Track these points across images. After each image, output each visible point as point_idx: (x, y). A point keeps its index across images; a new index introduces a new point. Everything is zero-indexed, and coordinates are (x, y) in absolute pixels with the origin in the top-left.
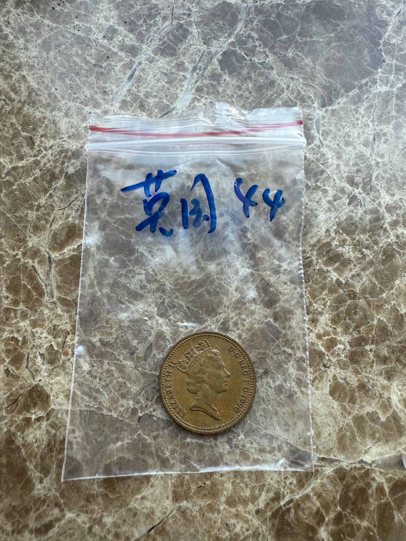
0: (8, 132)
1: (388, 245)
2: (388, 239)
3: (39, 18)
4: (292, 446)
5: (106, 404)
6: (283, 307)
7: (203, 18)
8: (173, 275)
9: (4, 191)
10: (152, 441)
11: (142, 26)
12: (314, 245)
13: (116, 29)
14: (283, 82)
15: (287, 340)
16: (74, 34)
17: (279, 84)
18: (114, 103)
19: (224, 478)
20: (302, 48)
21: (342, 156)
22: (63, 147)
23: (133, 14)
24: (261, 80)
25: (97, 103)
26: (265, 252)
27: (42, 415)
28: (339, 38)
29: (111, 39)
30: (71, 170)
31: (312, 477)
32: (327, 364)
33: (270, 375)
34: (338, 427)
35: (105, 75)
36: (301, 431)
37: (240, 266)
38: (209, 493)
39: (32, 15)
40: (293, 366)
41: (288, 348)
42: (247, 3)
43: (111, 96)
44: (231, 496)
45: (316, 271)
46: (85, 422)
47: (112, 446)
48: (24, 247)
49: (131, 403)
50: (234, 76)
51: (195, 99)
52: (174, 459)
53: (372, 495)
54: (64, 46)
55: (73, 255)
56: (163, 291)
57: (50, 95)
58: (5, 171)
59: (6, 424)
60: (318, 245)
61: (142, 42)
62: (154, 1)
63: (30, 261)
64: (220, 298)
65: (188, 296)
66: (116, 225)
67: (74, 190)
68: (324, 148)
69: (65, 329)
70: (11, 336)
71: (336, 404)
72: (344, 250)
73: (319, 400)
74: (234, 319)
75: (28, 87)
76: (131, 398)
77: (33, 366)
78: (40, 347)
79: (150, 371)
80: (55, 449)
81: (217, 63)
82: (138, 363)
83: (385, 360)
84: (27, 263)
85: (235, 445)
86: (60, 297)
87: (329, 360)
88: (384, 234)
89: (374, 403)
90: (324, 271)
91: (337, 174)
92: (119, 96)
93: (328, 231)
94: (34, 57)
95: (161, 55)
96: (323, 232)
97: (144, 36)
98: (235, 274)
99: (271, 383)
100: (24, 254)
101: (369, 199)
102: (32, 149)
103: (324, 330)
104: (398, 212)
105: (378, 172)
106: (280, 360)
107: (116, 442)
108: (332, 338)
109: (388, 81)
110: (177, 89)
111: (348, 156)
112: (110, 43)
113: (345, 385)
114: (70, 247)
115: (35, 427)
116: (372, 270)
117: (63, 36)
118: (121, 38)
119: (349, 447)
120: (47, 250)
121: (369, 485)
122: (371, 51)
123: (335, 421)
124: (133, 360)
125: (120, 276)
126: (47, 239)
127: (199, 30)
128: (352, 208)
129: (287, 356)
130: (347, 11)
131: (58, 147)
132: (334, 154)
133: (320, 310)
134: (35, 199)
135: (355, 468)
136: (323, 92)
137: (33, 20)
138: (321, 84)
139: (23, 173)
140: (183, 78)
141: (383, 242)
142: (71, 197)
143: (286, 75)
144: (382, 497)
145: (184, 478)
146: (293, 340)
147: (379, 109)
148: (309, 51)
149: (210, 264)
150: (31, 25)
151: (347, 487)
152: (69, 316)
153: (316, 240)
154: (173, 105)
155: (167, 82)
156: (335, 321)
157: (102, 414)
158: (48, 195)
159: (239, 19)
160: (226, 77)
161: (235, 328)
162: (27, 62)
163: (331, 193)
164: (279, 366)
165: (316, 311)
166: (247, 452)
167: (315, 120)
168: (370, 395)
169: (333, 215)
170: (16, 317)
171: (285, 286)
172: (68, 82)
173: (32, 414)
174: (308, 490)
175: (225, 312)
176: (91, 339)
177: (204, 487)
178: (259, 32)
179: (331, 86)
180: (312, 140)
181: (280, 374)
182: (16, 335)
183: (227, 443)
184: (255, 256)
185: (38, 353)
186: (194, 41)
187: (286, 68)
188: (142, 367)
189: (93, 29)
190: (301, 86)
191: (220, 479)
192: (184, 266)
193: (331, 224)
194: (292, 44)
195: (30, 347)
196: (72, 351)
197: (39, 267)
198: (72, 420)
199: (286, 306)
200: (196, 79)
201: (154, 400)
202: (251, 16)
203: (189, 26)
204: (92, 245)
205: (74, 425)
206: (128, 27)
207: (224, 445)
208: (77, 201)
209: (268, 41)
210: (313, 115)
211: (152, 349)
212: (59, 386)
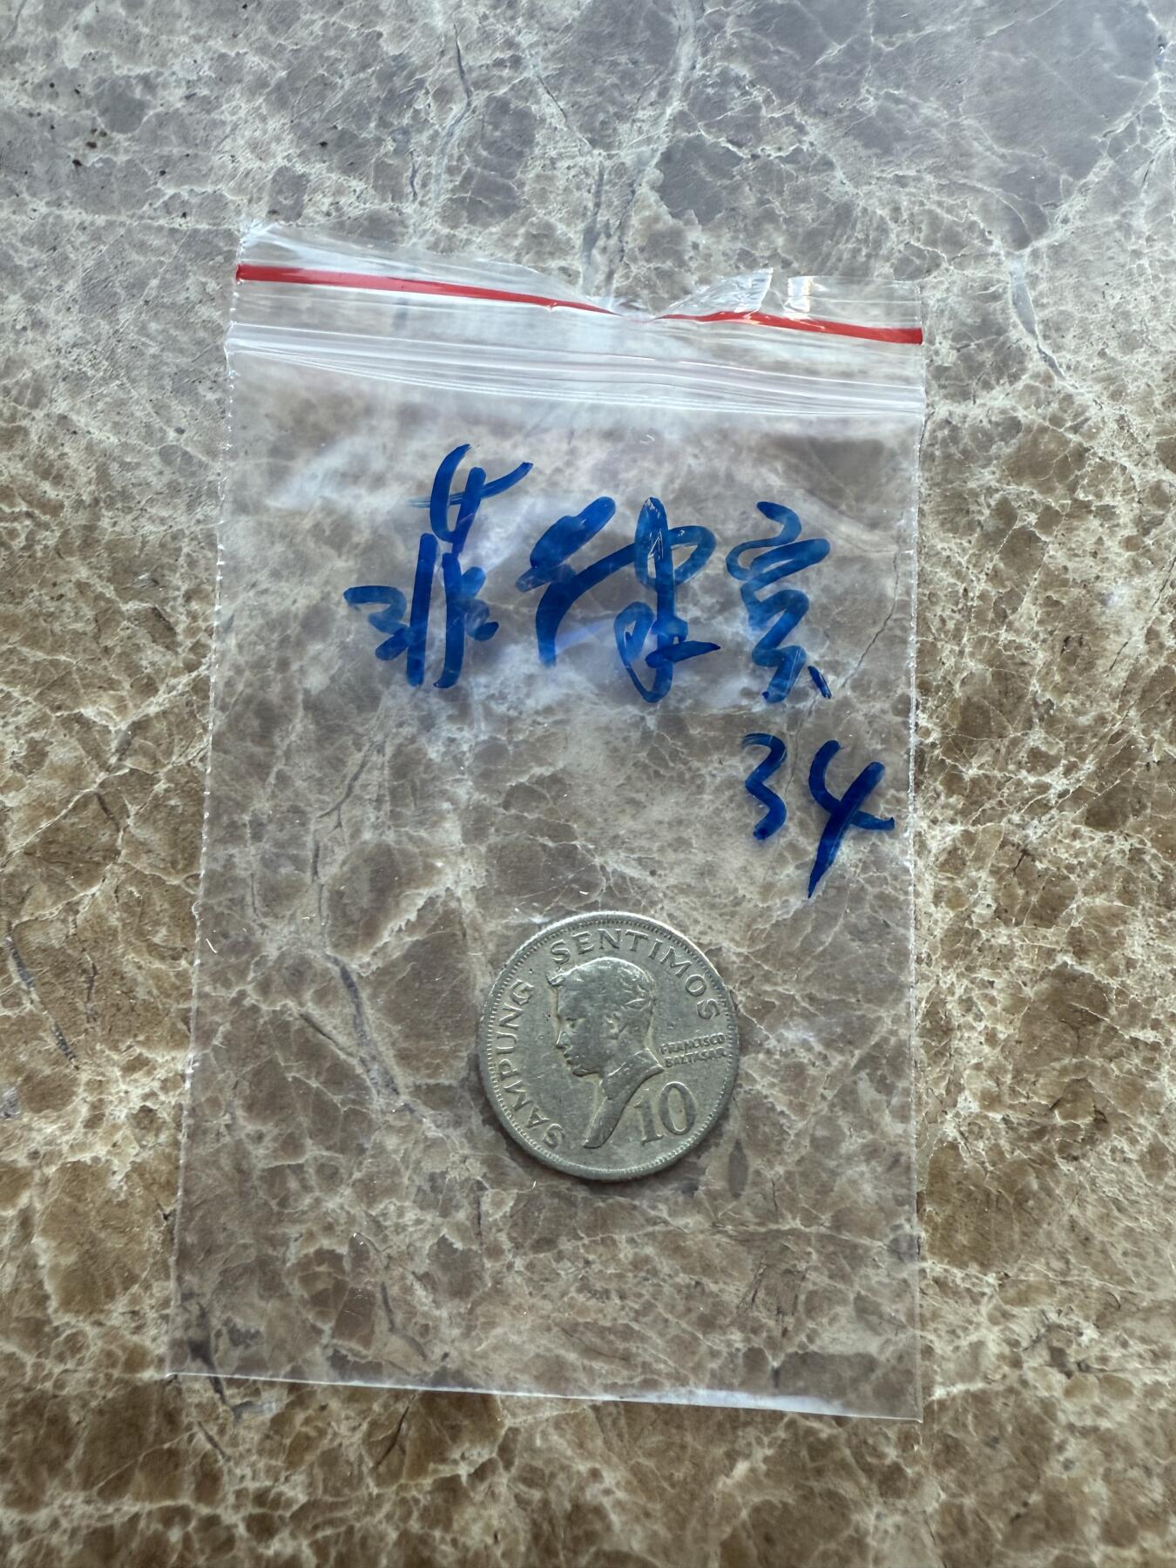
0: (77, 616)
3: (43, 209)
6: (1090, 911)
7: (562, 59)
8: (733, 914)
9: (133, 809)
10: (837, 1431)
11: (379, 141)
12: (1126, 692)
13: (303, 175)
14: (874, 201)
15: (1134, 1005)
16: (173, 231)
17: (865, 210)
19: (1076, 1472)
20: (900, 72)
21: (1125, 387)
22: (265, 613)
23: (338, 109)
24: (807, 214)
26: (985, 759)
27: (486, 1457)
29: (295, 213)
30: (317, 680)
33: (1114, 1125)
37: (924, 824)
38: (1048, 1526)
39: (20, 207)
41: (1144, 1027)
44: (1114, 1515)
45: (1155, 769)
46: (620, 1436)
47: (723, 1484)
48: (257, 964)
49: (736, 1337)
50: (719, 226)
52: (915, 1460)
54: (154, 283)
55: (415, 944)
57: (166, 455)
58: (114, 745)
59: (389, 1517)
60: (1138, 687)
61: (398, 195)
62: (390, 48)
63: (291, 1003)
64: (895, 939)
65: (799, 962)
66: (513, 811)
67: (349, 740)
68: (1063, 378)
69: (467, 1180)
70: (311, 1250)
74: (959, 991)
75: (90, 448)
76: (732, 1323)
77: (409, 1319)
78: (411, 1256)
79: (759, 1224)
80: (559, 1546)
81: (653, 197)
82: (716, 1210)
84: (282, 1012)
85: (1079, 1364)
86: (418, 1088)
91: (1125, 448)
93: (1151, 635)
94: (74, 345)
95: (470, 222)
96: (1138, 643)
97: (400, 174)
98: (919, 854)
99: (1126, 1148)
100: (264, 987)
102: (171, 646)
106: (1129, 1072)
107: (732, 1467)
111: (1142, 383)
112: (299, 227)
114: (399, 922)
115: (478, 1498)
117: (142, 247)
118: (328, 201)
120: (329, 951)
122: (1113, 20)
124: (697, 1206)
126: (317, 920)
127: (561, 104)
129: (1149, 1054)
131: (250, 616)
132: (1098, 387)
134: (237, 804)
136: (1007, 198)
137: (25, 223)
138: (993, 175)
139: (170, 735)
142: (345, 764)
143: (876, 173)
145: (960, 1508)
146: (1150, 1000)
148: (925, 76)
150: (24, 239)
152: (465, 1136)
153: (1124, 675)
158: (272, 779)
159: (675, 31)
160: (696, 235)
161: (970, 1018)
162: (58, 366)
163: (1126, 512)
164: (1133, 1090)
166: (1120, 1375)
167: (1009, 296)
169: (1153, 579)
170: (307, 1188)
171: (1077, 844)
172: (211, 397)
173: (455, 1462)
175: (923, 977)
177: (1027, 1515)
178: (752, 57)
179: (1025, 171)
180: (1021, 362)
181: (1142, 1113)
182: (326, 1243)
183: (1050, 1365)
184: (959, 778)
185: (411, 1277)
186: (561, 144)
187: (870, 152)
188: (733, 1221)
189: (229, 197)
190: (935, 197)
191: (1065, 1477)
192: (759, 873)
193: (1156, 610)
194: (865, 67)
195: (380, 1263)
196: (512, 1239)
197: (324, 1012)
198: (581, 1445)
199: (1100, 901)
200: (604, 269)
201: (801, 1308)
202: (709, 11)
203: (527, 100)
204: (459, 893)
205: (591, 1455)
206: (336, 158)
207: (1045, 1375)
208: (369, 771)
209: (790, 78)
210: (999, 281)
211: (744, 1157)
212: (506, 1356)
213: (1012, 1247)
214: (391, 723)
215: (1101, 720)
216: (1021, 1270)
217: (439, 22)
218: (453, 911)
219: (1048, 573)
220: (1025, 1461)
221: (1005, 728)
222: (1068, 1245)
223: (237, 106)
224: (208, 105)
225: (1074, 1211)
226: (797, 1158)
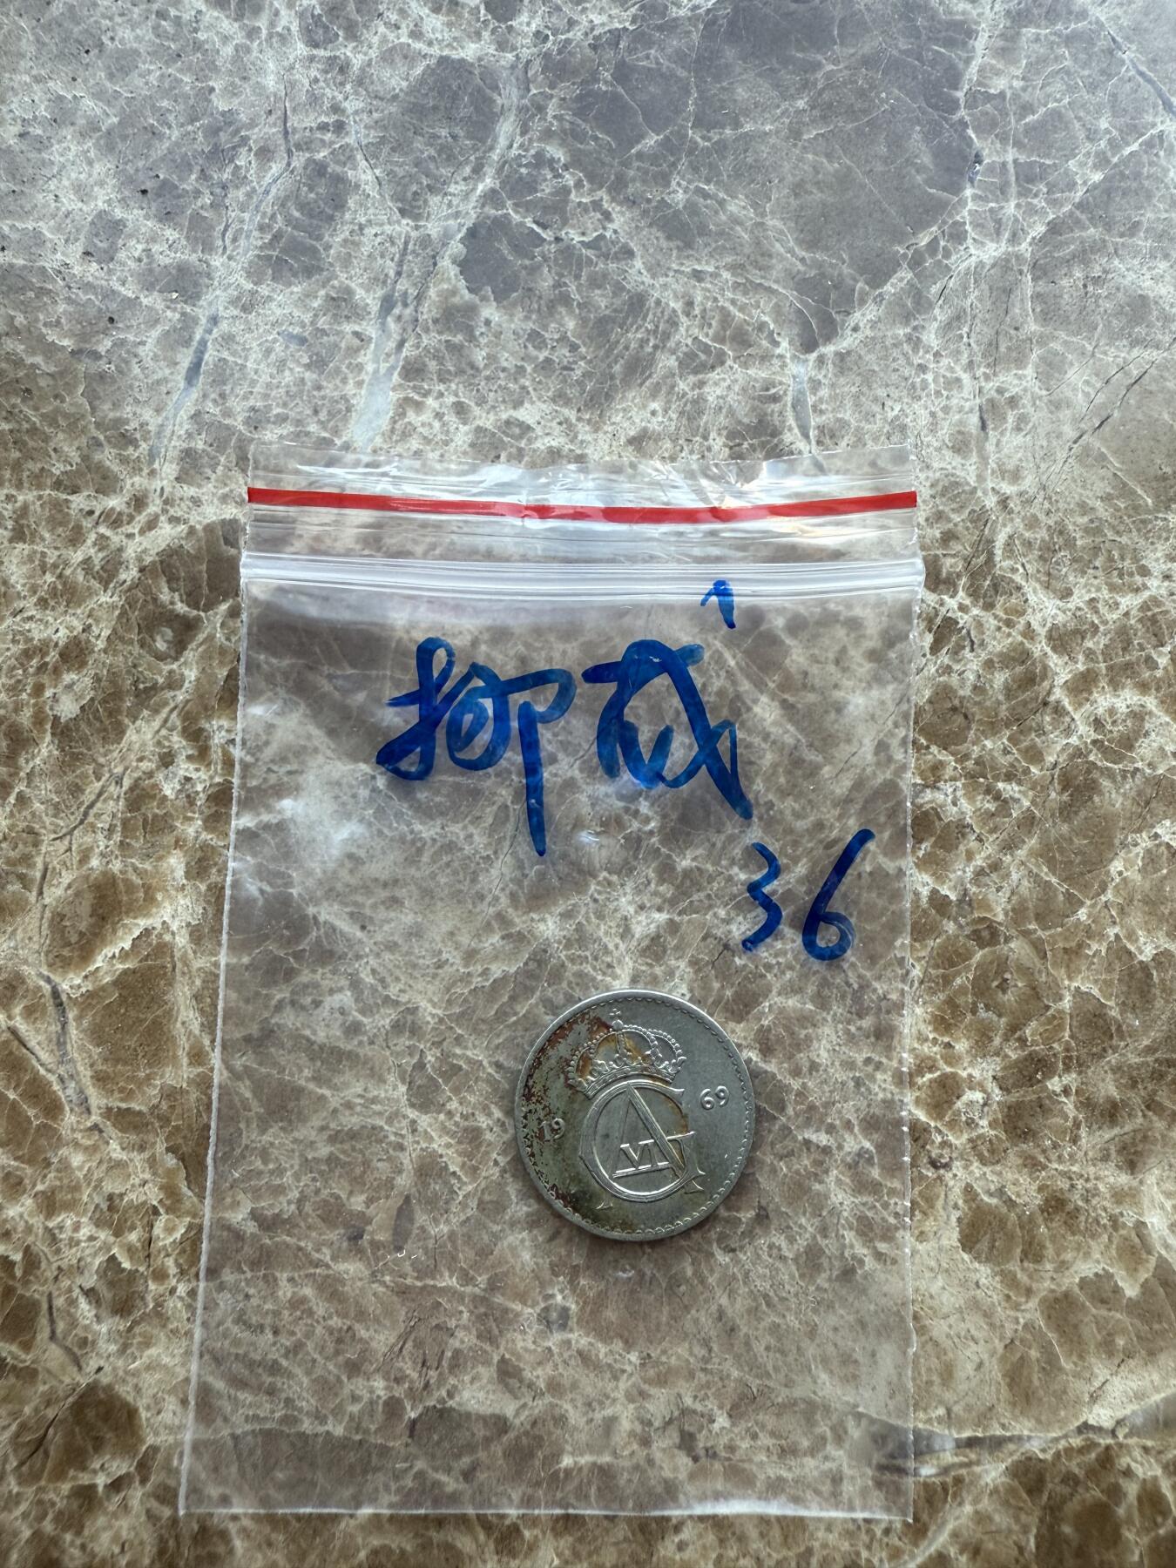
1: (1072, 757)
2: (1068, 736)
4: (872, 1421)
5: (307, 1402)
6: (782, 1010)
7: (385, 128)
8: (435, 976)
10: (462, 1486)
11: (197, 193)
12: (848, 800)
13: (121, 220)
14: (669, 294)
15: (812, 1108)
17: (658, 302)
18: (156, 466)
19: (688, 1554)
20: (712, 167)
22: (29, 640)
23: (163, 159)
24: (602, 300)
25: (104, 478)
26: (700, 851)
27: (123, 1471)
28: (825, 111)
29: (109, 257)
30: (68, 708)
31: (945, 1500)
32: (941, 1156)
33: (775, 1223)
34: (1002, 1338)
35: (112, 377)
36: (893, 1371)
37: (632, 909)
40: (839, 1182)
41: (818, 1130)
42: (514, 49)
43: (144, 446)
45: (866, 879)
46: (255, 1467)
47: (347, 1522)
49: (379, 1384)
50: (514, 305)
51: (405, 404)
52: (535, 1522)
53: (1129, 1521)
55: (125, 972)
56: (415, 1031)
59: (25, 1515)
60: (860, 798)
61: (208, 247)
62: (220, 104)
65: (491, 1029)
67: (90, 769)
69: (145, 1203)
71: (983, 1273)
72: (940, 797)
73: (932, 1270)
76: (378, 1370)
77: (70, 1332)
78: (79, 1269)
79: (417, 1278)
80: (182, 1564)
81: (453, 271)
82: (377, 1260)
83: (1111, 1113)
85: (707, 1451)
86: (109, 1109)
87: (945, 1144)
88: (1056, 723)
89: (1096, 1248)
90: (888, 874)
92: (170, 440)
93: (881, 747)
95: (273, 279)
96: (867, 752)
97: (212, 228)
98: (622, 937)
99: (784, 1245)
101: (993, 622)
103: (917, 1057)
104: (1089, 644)
105: (1008, 529)
106: (797, 1172)
107: (357, 1509)
108: (945, 1076)
109: (999, 222)
110: (344, 381)
112: (110, 270)
113: (1004, 1210)
114: (109, 951)
115: (112, 1508)
116: (1033, 842)
118: (140, 247)
119: (1041, 1393)
120: (44, 971)
121: (1115, 1493)
122: (933, 132)
123: (991, 1325)
124: (360, 1254)
125: (279, 1007)
126: (36, 938)
127: (377, 172)
128: (946, 661)
129: (819, 1157)
130: (838, 13)
131: (14, 641)
133: (894, 996)
135: (1069, 1451)
136: (801, 301)
138: (791, 276)
140: (356, 342)
141: (1056, 748)
142: (83, 791)
143: (675, 266)
144: (1159, 1520)
146: (829, 1104)
147: (984, 322)
148: (737, 174)
149: (543, 920)
151: (1053, 1511)
152: (148, 1161)
153: (849, 784)
154: (340, 437)
155: (308, 367)
156: (943, 1023)
157: (302, 1436)
158: (12, 799)
159: (497, 110)
160: (490, 312)
163: (874, 624)
164: (799, 1190)
165: (883, 1004)
166: (746, 1466)
167: (789, 399)
168: (1082, 1227)
169: (889, 692)
171: (779, 944)
173: (95, 1472)
174: (940, 1540)
176: (227, 1215)
178: (569, 141)
179: (823, 275)
181: (804, 1213)
183: (679, 1448)
184: (673, 869)
185: (78, 1290)
186: (371, 211)
187: (672, 245)
188: (392, 1272)
189: (49, 235)
190: (729, 295)
191: (677, 1557)
192: (465, 939)
193: (890, 723)
194: (679, 159)
195: (50, 1275)
196: (178, 1265)
197: (31, 1027)
198: (216, 1470)
199: (792, 1003)
200: (396, 337)
201: (445, 1363)
202: (534, 91)
203: (345, 164)
204: (174, 928)
205: (223, 1481)
206: (154, 206)
207: (673, 1456)
208: (105, 801)
209: (603, 164)
210: (781, 383)
211: (412, 1212)
212: (157, 1376)
213: (658, 1330)
214: (132, 757)
215: (820, 826)
216: (664, 1352)
217: (270, 82)
218: (166, 945)
219: (788, 677)
220: (640, 1537)
221: (724, 824)
222: (713, 1333)
223: (67, 149)
224: (41, 144)
225: (724, 1301)
226: (463, 1217)
